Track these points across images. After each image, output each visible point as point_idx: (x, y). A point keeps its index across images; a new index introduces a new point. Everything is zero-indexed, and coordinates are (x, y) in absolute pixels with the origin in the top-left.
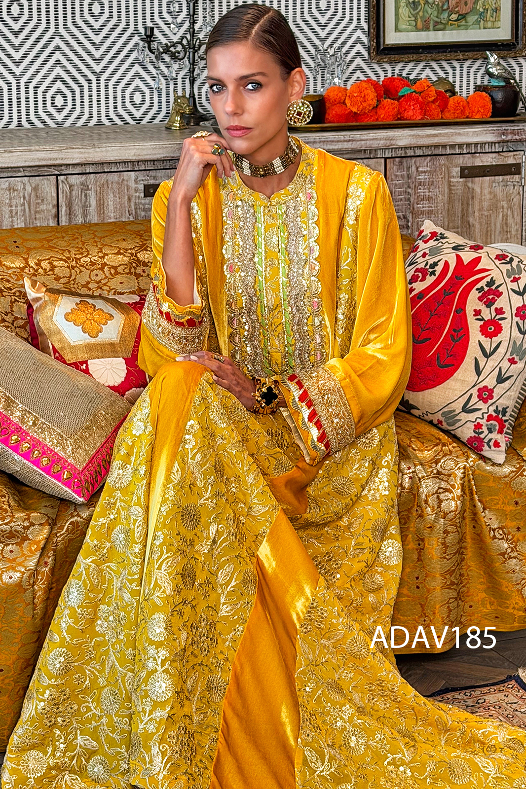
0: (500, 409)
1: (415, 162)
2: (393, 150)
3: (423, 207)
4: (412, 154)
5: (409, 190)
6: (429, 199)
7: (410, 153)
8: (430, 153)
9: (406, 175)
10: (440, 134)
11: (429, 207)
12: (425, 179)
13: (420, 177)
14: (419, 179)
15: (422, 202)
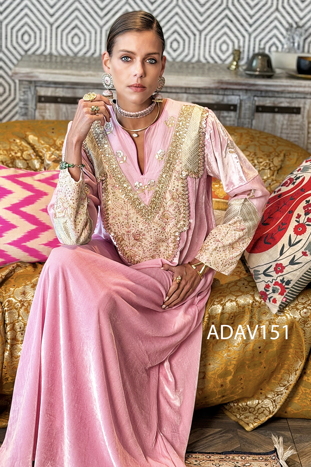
0: (285, 280)
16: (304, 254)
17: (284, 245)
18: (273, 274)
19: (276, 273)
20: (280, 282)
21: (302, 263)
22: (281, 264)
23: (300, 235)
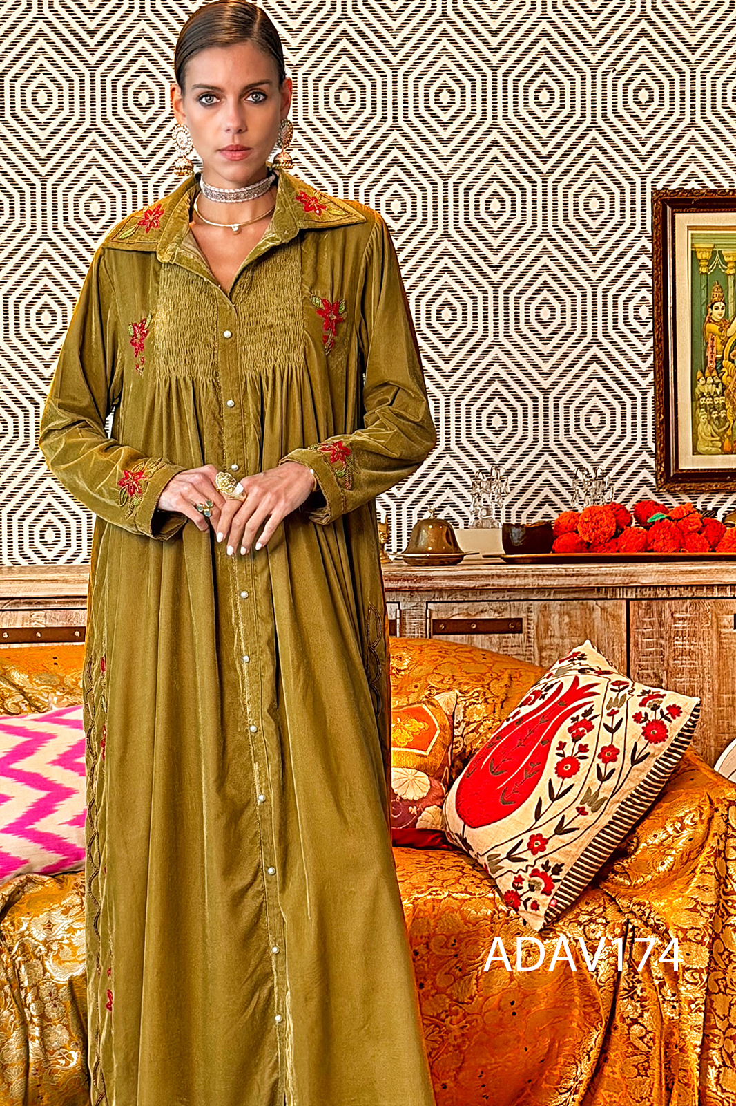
0: (552, 865)
1: (670, 606)
2: (639, 590)
3: (682, 664)
4: (665, 595)
5: (662, 642)
6: (690, 653)
7: (662, 594)
8: (690, 595)
9: (657, 622)
10: (700, 570)
11: (691, 664)
12: (683, 628)
13: (677, 625)
14: (675, 627)
15: (680, 658)
16: (581, 811)
17: (540, 800)
18: (528, 855)
19: (532, 853)
20: (541, 870)
21: (578, 829)
22: (540, 835)
23: (569, 777)
